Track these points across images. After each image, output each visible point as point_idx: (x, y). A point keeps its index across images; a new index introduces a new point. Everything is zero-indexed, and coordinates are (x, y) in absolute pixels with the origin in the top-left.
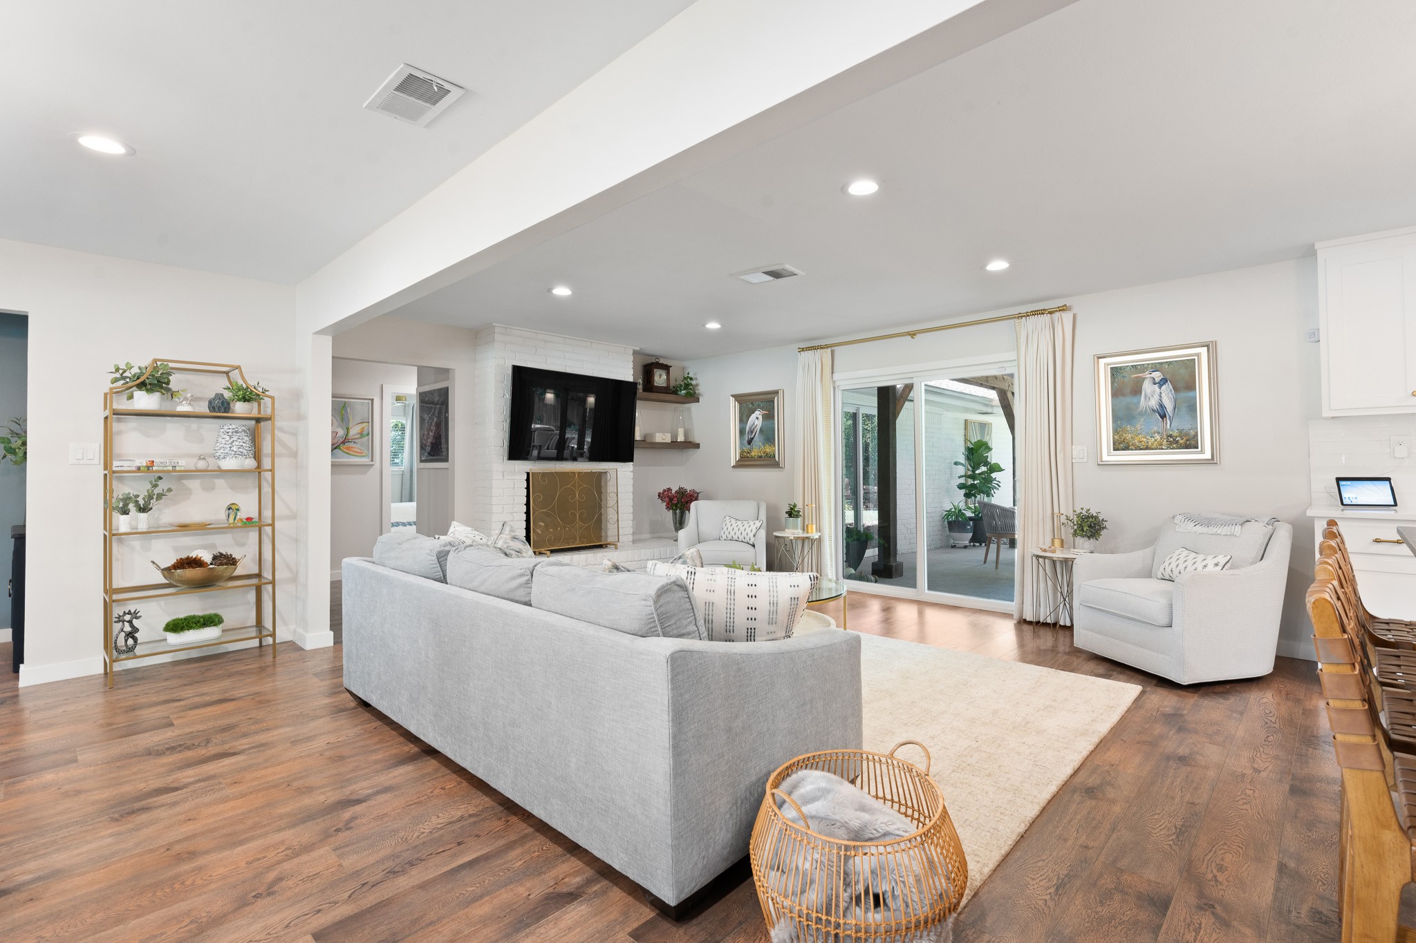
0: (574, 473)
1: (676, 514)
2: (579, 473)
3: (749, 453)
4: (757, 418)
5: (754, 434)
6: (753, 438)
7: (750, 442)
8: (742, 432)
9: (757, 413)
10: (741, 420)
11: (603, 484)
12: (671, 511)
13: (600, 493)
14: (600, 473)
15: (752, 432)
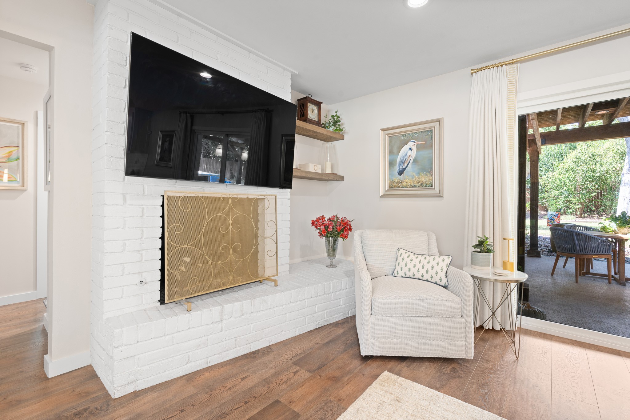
0: (227, 199)
1: (329, 242)
2: (233, 199)
3: (399, 183)
4: (410, 149)
5: (406, 165)
6: (404, 169)
7: (401, 173)
8: (391, 164)
9: (410, 144)
10: (391, 152)
11: (260, 211)
12: (324, 238)
13: (257, 221)
14: (257, 200)
15: (404, 163)
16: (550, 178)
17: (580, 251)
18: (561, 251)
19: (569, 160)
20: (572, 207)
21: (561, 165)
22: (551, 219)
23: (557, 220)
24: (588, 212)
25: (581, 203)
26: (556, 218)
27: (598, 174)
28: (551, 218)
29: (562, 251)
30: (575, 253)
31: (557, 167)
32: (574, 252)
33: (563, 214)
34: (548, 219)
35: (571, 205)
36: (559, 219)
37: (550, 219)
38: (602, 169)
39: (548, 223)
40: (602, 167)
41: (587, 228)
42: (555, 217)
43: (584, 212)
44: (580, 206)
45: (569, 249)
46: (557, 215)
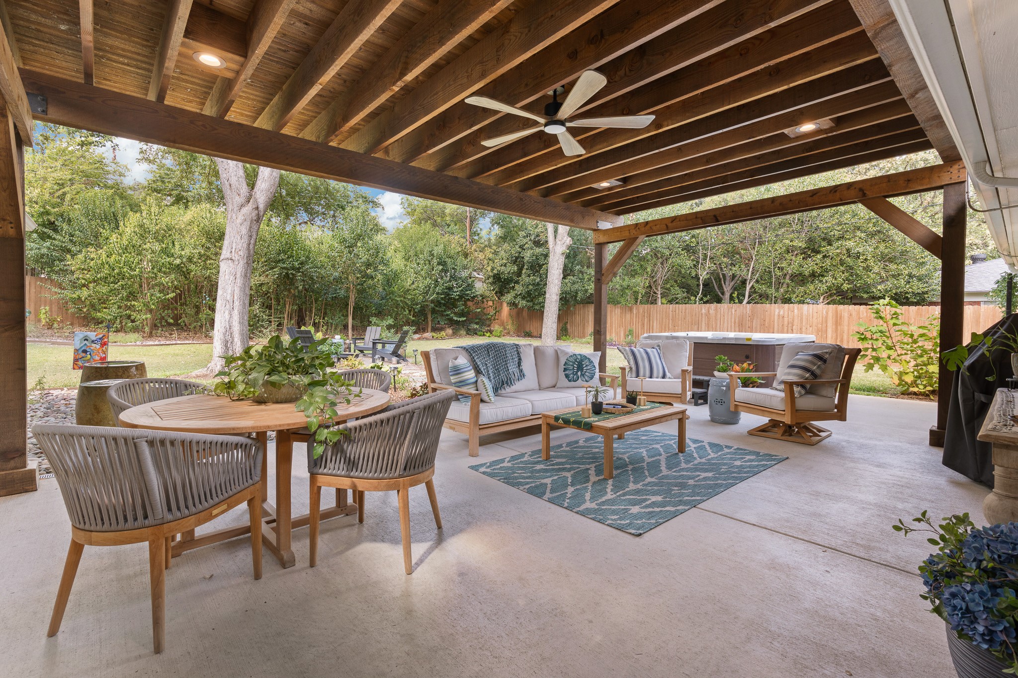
16: (92, 260)
17: (170, 510)
18: (87, 527)
19: (127, 230)
20: (136, 318)
21: (114, 238)
22: (85, 351)
23: (100, 351)
24: (162, 326)
25: (151, 311)
26: (98, 347)
27: (178, 261)
28: (83, 349)
29: (92, 528)
30: (150, 521)
31: (107, 239)
32: (146, 517)
33: (119, 331)
34: (76, 351)
35: (134, 315)
36: (104, 348)
37: (80, 351)
38: (183, 253)
39: (76, 360)
40: (183, 250)
41: (171, 383)
42: (94, 345)
43: (155, 325)
44: (149, 316)
45: (124, 511)
46: (100, 339)
